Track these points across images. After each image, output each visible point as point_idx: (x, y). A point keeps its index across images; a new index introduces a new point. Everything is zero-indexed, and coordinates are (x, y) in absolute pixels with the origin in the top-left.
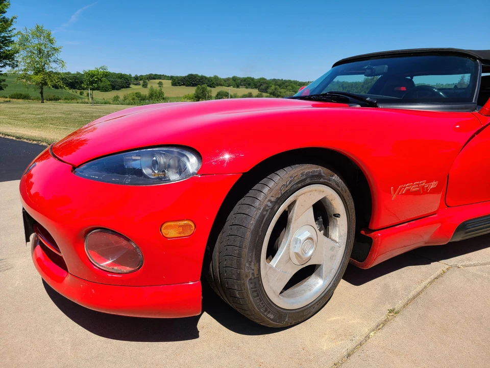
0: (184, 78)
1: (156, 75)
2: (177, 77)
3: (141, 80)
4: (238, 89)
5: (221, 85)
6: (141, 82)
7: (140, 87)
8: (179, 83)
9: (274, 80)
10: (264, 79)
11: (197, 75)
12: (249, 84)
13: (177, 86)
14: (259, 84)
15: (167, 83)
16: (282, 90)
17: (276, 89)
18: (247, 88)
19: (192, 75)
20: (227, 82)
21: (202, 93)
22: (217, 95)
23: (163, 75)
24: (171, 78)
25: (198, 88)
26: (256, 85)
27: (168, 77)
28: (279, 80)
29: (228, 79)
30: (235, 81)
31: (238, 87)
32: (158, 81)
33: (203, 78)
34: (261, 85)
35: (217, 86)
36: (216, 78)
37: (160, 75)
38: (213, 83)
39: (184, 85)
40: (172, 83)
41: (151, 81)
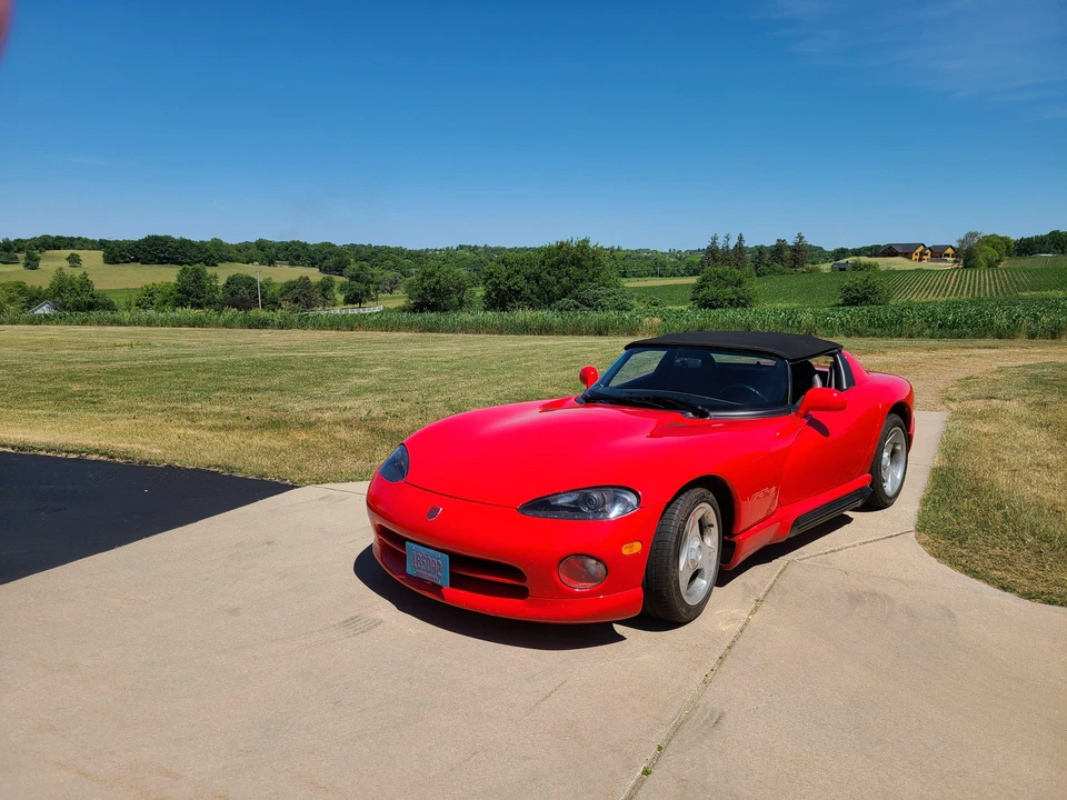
0: (137, 244)
1: (59, 238)
2: (117, 243)
3: (19, 251)
4: (272, 268)
5: (231, 260)
6: (22, 256)
7: (20, 267)
8: (124, 257)
9: (353, 246)
10: (330, 245)
11: (169, 237)
12: (298, 257)
13: (118, 263)
14: (321, 256)
15: (92, 260)
16: (376, 270)
17: (362, 267)
18: (292, 265)
19: (156, 238)
20: (244, 254)
21: (194, 281)
22: (228, 283)
23: (79, 238)
24: (102, 244)
25: (184, 272)
26: (312, 258)
27: (93, 241)
28: (363, 246)
29: (246, 246)
30: (263, 250)
31: (271, 263)
32: (67, 253)
33: (184, 243)
34: (325, 258)
35: (221, 262)
36: (217, 243)
37: (72, 239)
38: (212, 256)
39: (133, 261)
40: (104, 256)
41: (48, 252)
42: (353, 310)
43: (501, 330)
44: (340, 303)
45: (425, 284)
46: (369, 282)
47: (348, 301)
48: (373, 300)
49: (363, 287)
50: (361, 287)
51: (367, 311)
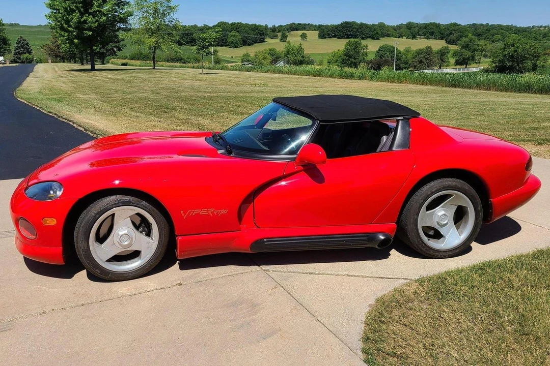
0: (337, 27)
1: (299, 24)
2: (327, 27)
3: (279, 31)
4: (414, 41)
5: (388, 36)
6: (280, 34)
7: (278, 40)
8: (329, 34)
9: (474, 25)
10: (456, 25)
11: (355, 22)
12: (432, 34)
13: (325, 38)
14: (448, 32)
15: (313, 35)
16: (482, 42)
17: (471, 40)
18: (428, 38)
19: (347, 23)
20: (398, 31)
21: (354, 49)
22: (379, 50)
23: (309, 24)
24: (320, 28)
25: (349, 43)
26: (442, 34)
27: (315, 26)
28: (482, 25)
29: (400, 27)
30: (410, 29)
31: (414, 37)
32: (300, 33)
33: (362, 26)
34: (451, 34)
35: (383, 37)
36: (382, 26)
37: (305, 25)
38: (377, 33)
39: (335, 36)
40: (319, 34)
41: (292, 32)
42: (460, 70)
43: (507, 89)
44: (452, 65)
45: (506, 52)
46: (475, 50)
47: (458, 63)
48: (476, 63)
49: (470, 54)
50: (468, 54)
51: (470, 70)
